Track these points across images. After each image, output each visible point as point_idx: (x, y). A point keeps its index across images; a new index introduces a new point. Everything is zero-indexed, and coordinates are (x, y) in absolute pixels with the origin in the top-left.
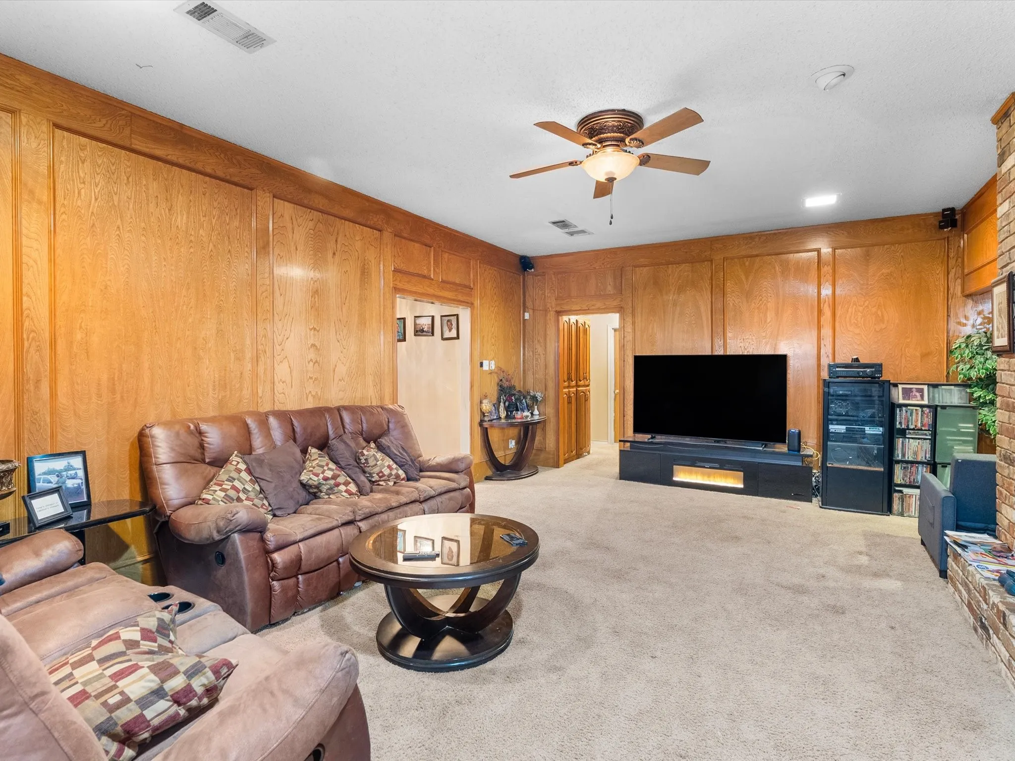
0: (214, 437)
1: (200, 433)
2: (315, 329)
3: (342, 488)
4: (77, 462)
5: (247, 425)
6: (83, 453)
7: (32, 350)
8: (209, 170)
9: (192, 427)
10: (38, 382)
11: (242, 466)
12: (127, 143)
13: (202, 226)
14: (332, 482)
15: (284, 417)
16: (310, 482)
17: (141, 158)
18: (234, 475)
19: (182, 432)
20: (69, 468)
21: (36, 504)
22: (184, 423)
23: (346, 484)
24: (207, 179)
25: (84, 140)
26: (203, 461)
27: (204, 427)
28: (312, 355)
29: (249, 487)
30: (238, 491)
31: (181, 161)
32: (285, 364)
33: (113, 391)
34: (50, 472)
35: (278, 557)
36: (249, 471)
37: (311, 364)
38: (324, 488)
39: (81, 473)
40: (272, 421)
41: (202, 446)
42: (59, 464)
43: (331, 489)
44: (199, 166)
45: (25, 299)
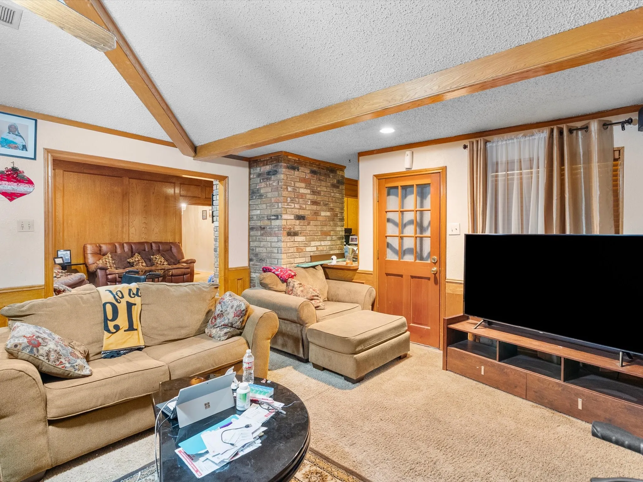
0: (104, 248)
1: (100, 247)
2: (145, 217)
3: (140, 264)
4: (69, 252)
5: (115, 246)
6: (70, 250)
7: (58, 225)
8: (107, 174)
9: (98, 245)
10: (59, 233)
11: (110, 256)
12: (82, 171)
13: (105, 190)
14: (137, 262)
15: (129, 244)
16: (130, 261)
17: (86, 174)
18: (107, 258)
19: (94, 246)
20: (67, 254)
21: (56, 260)
22: (95, 244)
23: (142, 263)
24: (106, 177)
25: (71, 173)
26: (100, 254)
27: (101, 245)
28: (144, 226)
29: (111, 261)
30: (106, 262)
31: (98, 173)
32: (134, 228)
33: (78, 235)
34: (62, 254)
35: (109, 277)
36: (111, 257)
37: (144, 228)
38: (135, 264)
39: (69, 255)
40: (125, 245)
41: (100, 250)
42: (65, 252)
43: (137, 264)
44: (104, 174)
45: (57, 213)
